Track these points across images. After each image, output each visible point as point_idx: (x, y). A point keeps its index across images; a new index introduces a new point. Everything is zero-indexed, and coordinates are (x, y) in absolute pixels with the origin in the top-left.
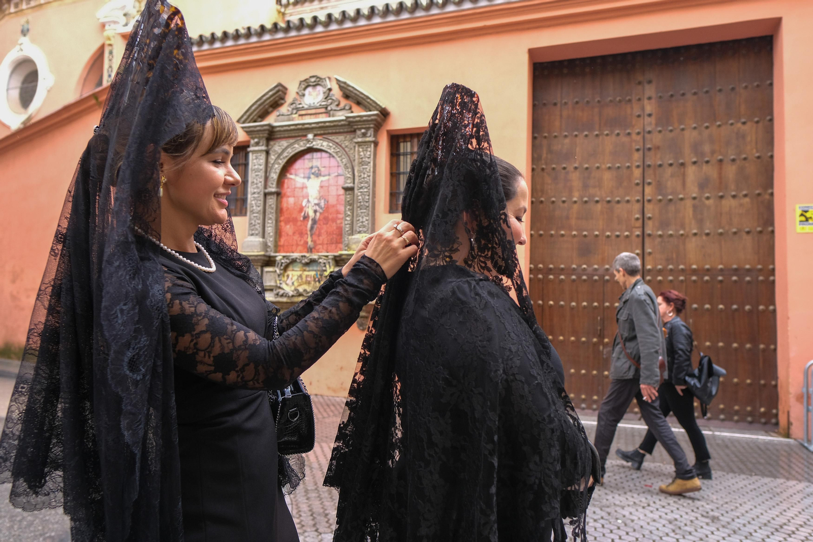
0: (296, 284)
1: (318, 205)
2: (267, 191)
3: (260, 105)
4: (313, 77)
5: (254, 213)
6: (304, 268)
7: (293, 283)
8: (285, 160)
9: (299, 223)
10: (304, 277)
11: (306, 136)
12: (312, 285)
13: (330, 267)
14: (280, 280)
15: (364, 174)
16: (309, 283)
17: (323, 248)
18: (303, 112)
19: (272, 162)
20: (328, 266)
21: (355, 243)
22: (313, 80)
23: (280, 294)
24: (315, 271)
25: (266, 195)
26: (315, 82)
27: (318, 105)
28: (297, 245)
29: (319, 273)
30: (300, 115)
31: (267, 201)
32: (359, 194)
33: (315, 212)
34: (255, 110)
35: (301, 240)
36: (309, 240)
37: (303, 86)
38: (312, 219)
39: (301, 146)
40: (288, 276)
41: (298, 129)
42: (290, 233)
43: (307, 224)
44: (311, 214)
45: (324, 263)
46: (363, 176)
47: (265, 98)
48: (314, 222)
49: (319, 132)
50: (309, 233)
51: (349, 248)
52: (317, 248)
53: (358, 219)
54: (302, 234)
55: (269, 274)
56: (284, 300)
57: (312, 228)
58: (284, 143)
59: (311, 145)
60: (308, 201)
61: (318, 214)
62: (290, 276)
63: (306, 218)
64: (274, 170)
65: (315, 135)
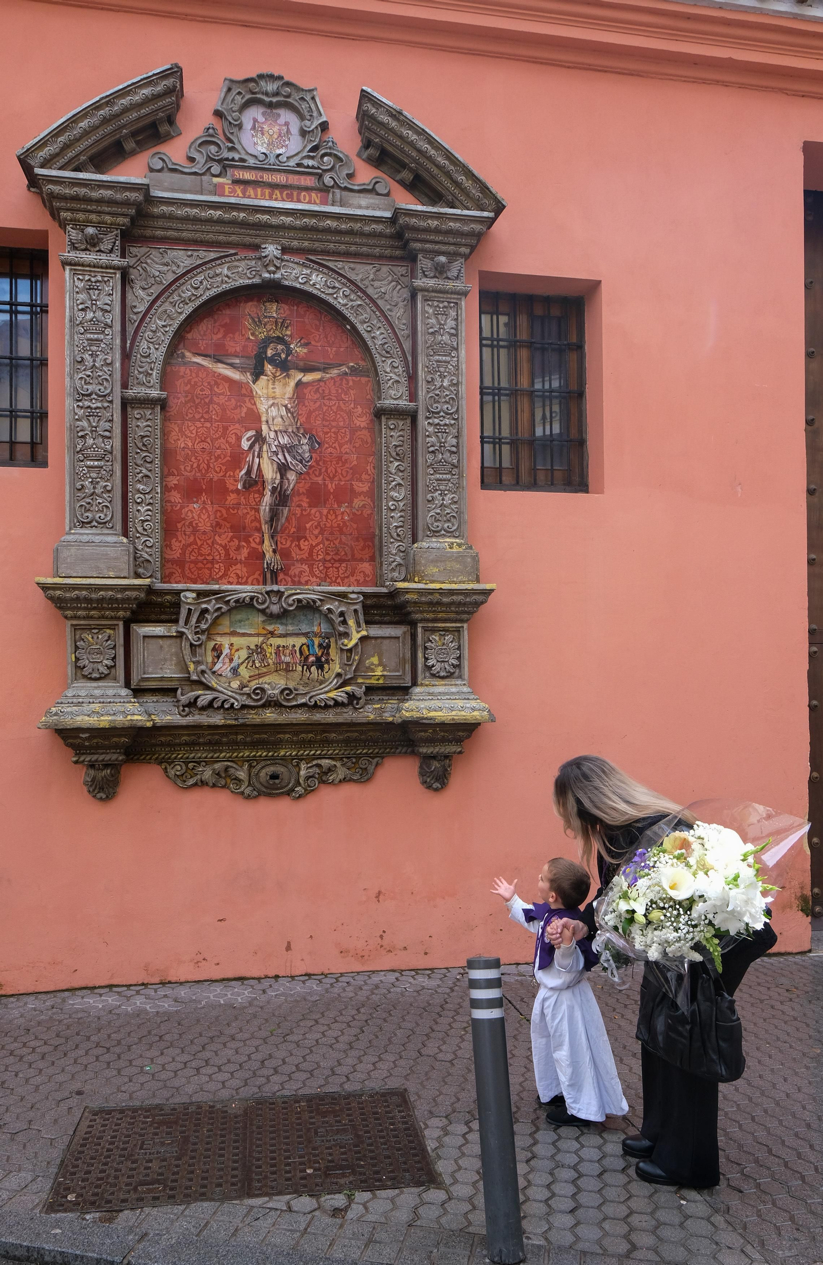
0: (244, 672)
1: (289, 449)
2: (130, 393)
3: (105, 121)
4: (271, 77)
5: (87, 458)
6: (270, 628)
7: (235, 671)
8: (189, 309)
9: (232, 498)
10: (270, 651)
11: (257, 247)
12: (296, 676)
13: (358, 624)
14: (197, 663)
15: (442, 377)
16: (288, 669)
17: (312, 573)
18: (247, 176)
19: (142, 308)
20: (351, 622)
21: (435, 562)
22: (271, 87)
23: (201, 702)
24: (306, 635)
25: (126, 404)
26: (277, 94)
27: (292, 163)
28: (230, 562)
29: (317, 641)
30: (237, 182)
31: (132, 423)
32: (431, 429)
33: (283, 469)
34: (86, 133)
35: (238, 548)
36: (267, 547)
37: (239, 100)
38: (274, 490)
39: (242, 275)
40: (218, 651)
41: (233, 223)
42: (205, 524)
43: (259, 503)
44: (269, 473)
45: (342, 614)
46: (438, 384)
47: (125, 101)
48: (281, 497)
49: (295, 243)
50: (265, 528)
51: (415, 573)
52: (294, 570)
53: (429, 497)
54: (240, 530)
55: (153, 645)
56: (217, 719)
57: (274, 515)
58: (183, 259)
59: (278, 276)
60: (259, 439)
61: (292, 476)
62: (226, 651)
63: (254, 483)
64: (148, 334)
65: (284, 250)
